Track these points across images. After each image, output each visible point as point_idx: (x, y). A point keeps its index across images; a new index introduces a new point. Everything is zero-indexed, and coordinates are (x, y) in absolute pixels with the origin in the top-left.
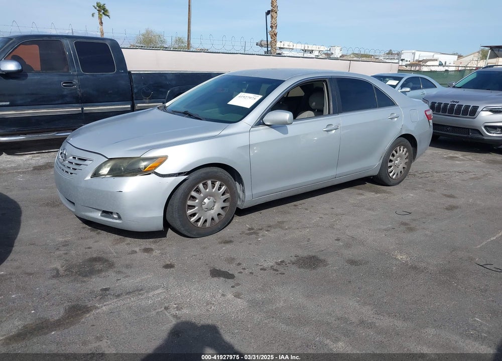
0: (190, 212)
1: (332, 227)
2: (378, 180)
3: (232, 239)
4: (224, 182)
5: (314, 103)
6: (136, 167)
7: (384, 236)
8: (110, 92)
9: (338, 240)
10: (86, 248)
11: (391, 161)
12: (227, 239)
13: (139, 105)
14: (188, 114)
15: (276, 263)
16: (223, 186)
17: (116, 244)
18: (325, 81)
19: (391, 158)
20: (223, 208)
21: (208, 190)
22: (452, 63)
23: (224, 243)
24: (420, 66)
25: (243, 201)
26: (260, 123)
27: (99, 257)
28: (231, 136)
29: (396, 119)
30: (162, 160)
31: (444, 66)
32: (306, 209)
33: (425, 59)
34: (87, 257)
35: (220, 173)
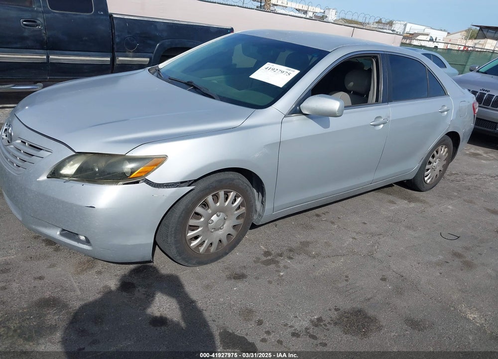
0: (191, 234)
1: (371, 255)
2: (412, 185)
3: (244, 271)
4: (241, 192)
5: (352, 84)
6: (118, 170)
7: (439, 274)
8: (84, 39)
9: (384, 279)
10: (35, 279)
11: (430, 163)
12: (238, 271)
13: (120, 58)
14: (192, 86)
15: (312, 321)
16: (238, 197)
17: (82, 271)
18: (375, 57)
19: (431, 159)
20: (234, 227)
21: (218, 204)
22: (442, 39)
23: (235, 278)
24: (411, 39)
25: (260, 215)
26: (296, 110)
27: (54, 298)
28: (255, 129)
29: (446, 113)
30: (158, 161)
31: (434, 42)
32: (333, 223)
33: (416, 32)
34: (36, 298)
35: (237, 181)
